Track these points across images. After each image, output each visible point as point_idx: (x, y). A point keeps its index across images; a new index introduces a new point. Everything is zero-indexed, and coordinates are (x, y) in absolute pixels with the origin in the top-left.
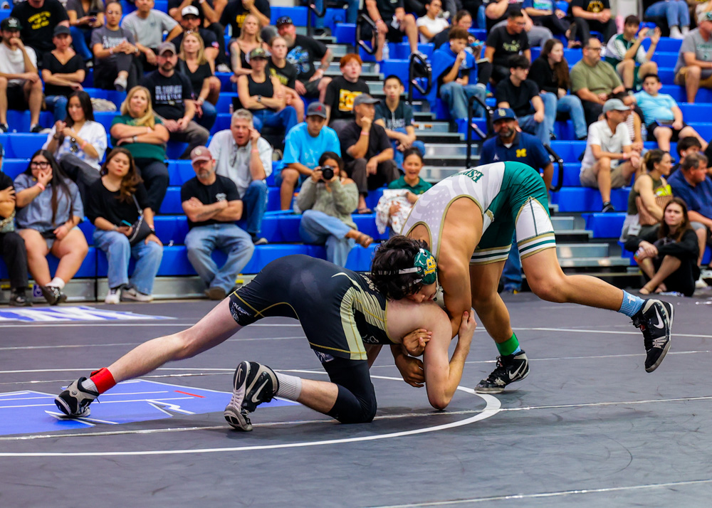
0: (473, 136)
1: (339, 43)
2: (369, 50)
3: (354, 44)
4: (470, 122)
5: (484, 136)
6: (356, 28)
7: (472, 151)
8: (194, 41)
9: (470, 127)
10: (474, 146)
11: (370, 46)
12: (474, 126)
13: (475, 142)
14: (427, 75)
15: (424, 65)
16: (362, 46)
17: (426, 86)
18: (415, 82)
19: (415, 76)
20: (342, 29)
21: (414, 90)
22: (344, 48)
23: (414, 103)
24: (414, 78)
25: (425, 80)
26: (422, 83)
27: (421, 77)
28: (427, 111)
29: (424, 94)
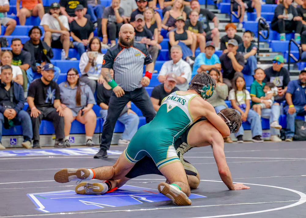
0: (291, 60)
1: (222, 13)
2: (237, 17)
3: (229, 13)
4: (289, 53)
5: (297, 60)
6: (230, 6)
7: (290, 68)
8: (150, 13)
9: (289, 56)
10: (292, 65)
11: (237, 14)
12: (291, 55)
13: (292, 63)
14: (267, 29)
15: (265, 24)
16: (233, 15)
17: (266, 35)
18: (261, 33)
19: (261, 30)
20: (224, 6)
21: (260, 37)
22: (224, 15)
23: (260, 44)
24: (260, 31)
25: (266, 31)
26: (264, 33)
27: (264, 30)
28: (267, 47)
29: (265, 39)
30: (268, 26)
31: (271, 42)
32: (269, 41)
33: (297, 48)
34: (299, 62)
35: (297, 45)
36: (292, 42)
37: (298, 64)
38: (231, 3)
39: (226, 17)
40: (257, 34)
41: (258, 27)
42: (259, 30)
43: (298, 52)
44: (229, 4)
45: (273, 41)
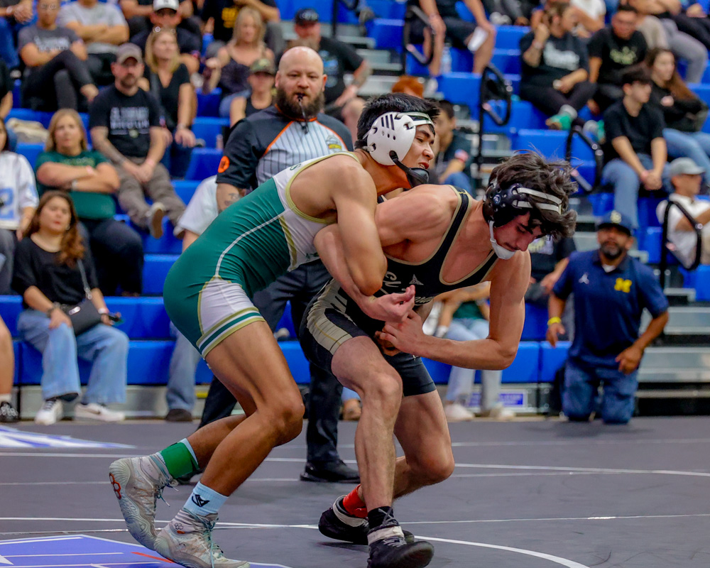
1: (380, 47)
2: (422, 59)
3: (399, 50)
5: (588, 187)
6: (402, 28)
11: (421, 50)
12: (574, 173)
14: (506, 97)
15: (501, 82)
16: (410, 53)
17: (503, 113)
18: (487, 106)
19: (487, 98)
20: (386, 27)
21: (486, 118)
22: (385, 54)
23: (488, 138)
24: (486, 102)
25: (502, 104)
26: (498, 109)
27: (496, 100)
28: (504, 149)
29: (499, 125)
30: (510, 89)
31: (516, 136)
32: (513, 130)
33: (590, 153)
34: (593, 195)
35: (589, 145)
36: (575, 136)
37: (592, 199)
38: (406, 20)
39: (392, 60)
40: (476, 111)
41: (481, 90)
42: (485, 98)
43: (592, 164)
44: (398, 23)
45: (524, 133)
